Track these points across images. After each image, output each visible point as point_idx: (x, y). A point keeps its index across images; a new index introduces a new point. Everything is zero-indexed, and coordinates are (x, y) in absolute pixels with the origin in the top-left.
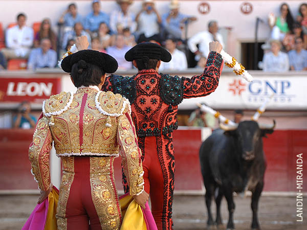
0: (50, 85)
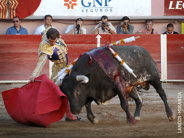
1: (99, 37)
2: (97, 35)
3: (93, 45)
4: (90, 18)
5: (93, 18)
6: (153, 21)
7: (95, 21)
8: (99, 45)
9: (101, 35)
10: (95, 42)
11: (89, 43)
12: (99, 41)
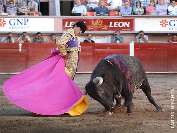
0: (129, 23)
1: (20, 45)
2: (19, 43)
3: (17, 49)
4: (15, 33)
5: (17, 33)
7: (18, 35)
8: (20, 50)
9: (22, 43)
10: (18, 48)
11: (14, 49)
12: (20, 47)
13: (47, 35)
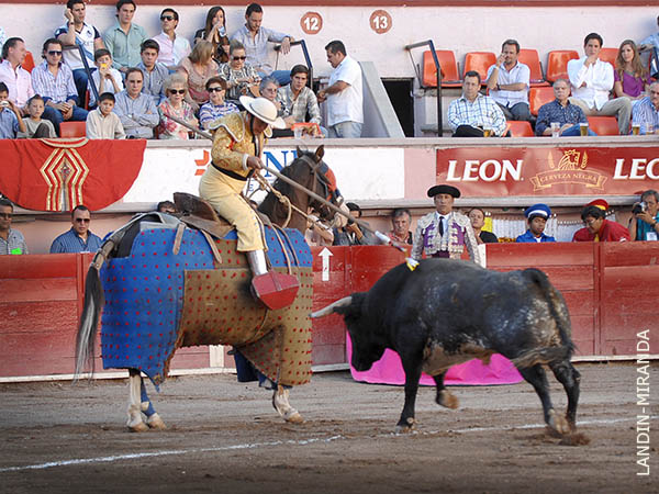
1: (326, 254)
6: (411, 211)
8: (326, 276)
9: (331, 250)
12: (326, 263)
13: (374, 213)
